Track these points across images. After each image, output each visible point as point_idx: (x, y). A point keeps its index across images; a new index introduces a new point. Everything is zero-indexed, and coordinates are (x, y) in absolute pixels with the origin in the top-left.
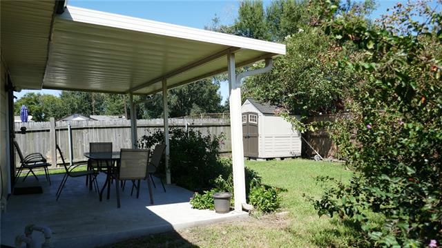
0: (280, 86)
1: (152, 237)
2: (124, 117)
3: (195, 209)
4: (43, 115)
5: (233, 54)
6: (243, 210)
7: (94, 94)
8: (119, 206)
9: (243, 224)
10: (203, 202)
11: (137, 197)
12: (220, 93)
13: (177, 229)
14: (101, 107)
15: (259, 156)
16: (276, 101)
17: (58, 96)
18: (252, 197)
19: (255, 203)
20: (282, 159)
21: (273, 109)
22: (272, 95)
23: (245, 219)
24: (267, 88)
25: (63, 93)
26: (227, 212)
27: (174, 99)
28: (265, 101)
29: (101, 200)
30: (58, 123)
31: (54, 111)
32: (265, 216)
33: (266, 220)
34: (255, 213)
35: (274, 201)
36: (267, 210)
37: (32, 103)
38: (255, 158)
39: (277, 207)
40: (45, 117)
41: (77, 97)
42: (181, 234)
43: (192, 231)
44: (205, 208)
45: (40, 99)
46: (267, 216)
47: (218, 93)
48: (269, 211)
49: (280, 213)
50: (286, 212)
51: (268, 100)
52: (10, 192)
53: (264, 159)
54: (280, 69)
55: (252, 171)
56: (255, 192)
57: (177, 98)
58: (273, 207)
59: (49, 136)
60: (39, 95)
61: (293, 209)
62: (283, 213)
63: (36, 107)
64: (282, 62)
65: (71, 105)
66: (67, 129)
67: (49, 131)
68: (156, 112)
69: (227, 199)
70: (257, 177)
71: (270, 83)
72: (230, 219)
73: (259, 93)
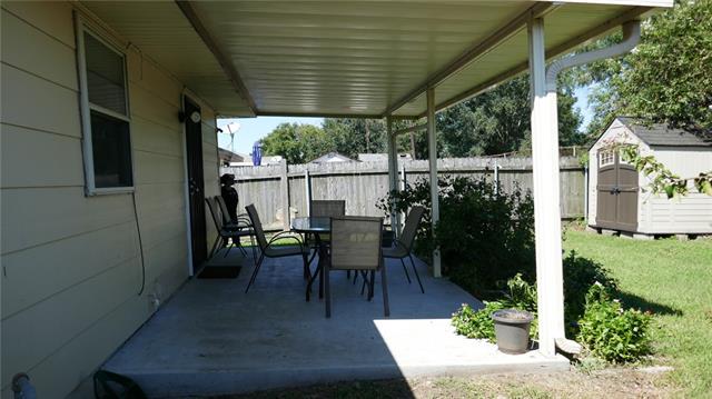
0: (693, 89)
1: (358, 385)
2: (408, 156)
3: (461, 336)
4: (302, 155)
5: (540, 21)
6: (558, 350)
7: (368, 121)
8: (328, 315)
9: (552, 383)
10: (477, 325)
11: (369, 300)
12: (579, 110)
13: (409, 376)
14: (379, 140)
15: (639, 231)
16: (681, 119)
17: (321, 127)
18: (586, 324)
19: (590, 338)
20: (692, 236)
21: (675, 136)
22: (671, 107)
23: (557, 373)
24: (660, 94)
25: (327, 122)
26: (521, 352)
27: (491, 125)
28: (656, 120)
29: (308, 299)
30: (291, 167)
31: (314, 149)
32: (610, 371)
33: (610, 382)
34: (588, 360)
35: (635, 339)
36: (617, 359)
37: (287, 138)
38: (631, 234)
39: (645, 351)
40: (304, 157)
41: (345, 127)
42: (414, 389)
43: (437, 385)
44: (480, 337)
45: (297, 132)
46: (615, 371)
47: (574, 111)
48: (620, 361)
49: (649, 369)
50: (664, 368)
51: (664, 117)
52: (191, 274)
53: (650, 235)
54: (692, 53)
55: (597, 266)
56: (594, 314)
57: (496, 122)
58: (632, 351)
59: (279, 187)
60: (296, 126)
61: (685, 361)
62: (657, 368)
63: (292, 143)
64: (700, 37)
65: (337, 139)
66: (304, 177)
67: (279, 179)
68: (461, 147)
69: (523, 326)
70: (603, 281)
71: (668, 84)
72: (524, 368)
73: (641, 106)
